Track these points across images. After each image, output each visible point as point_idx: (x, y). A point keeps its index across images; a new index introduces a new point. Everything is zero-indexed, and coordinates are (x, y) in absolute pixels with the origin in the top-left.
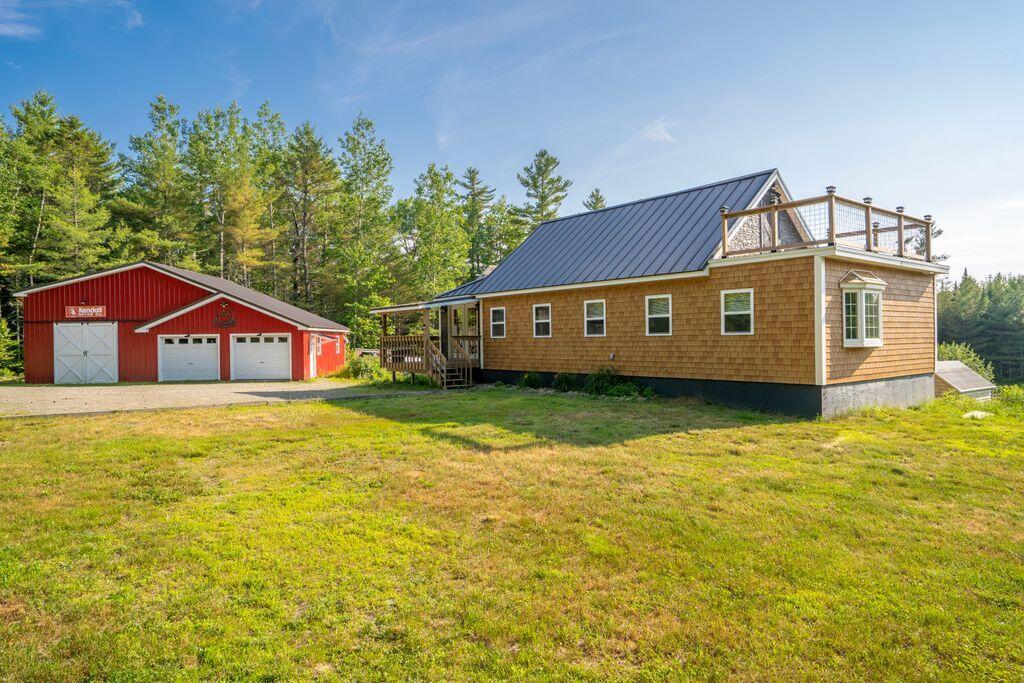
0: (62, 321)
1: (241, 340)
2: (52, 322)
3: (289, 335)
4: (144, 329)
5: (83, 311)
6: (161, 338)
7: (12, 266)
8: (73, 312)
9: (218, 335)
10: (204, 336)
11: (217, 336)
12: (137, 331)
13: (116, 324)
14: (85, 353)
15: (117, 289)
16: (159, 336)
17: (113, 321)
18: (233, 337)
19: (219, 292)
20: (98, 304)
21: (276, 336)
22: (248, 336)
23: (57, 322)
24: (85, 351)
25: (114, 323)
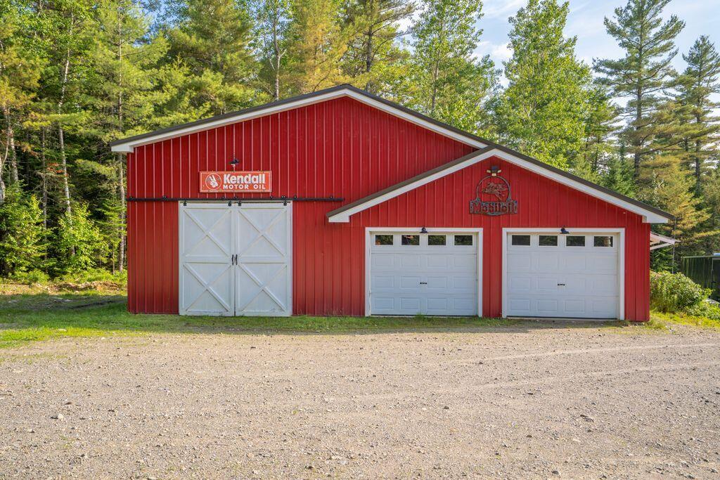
0: (194, 199)
1: (521, 240)
2: (175, 201)
3: (619, 234)
4: (342, 217)
5: (232, 181)
6: (370, 233)
7: (44, 116)
8: (214, 183)
9: (480, 230)
10: (450, 232)
11: (478, 233)
12: (332, 219)
13: (290, 205)
14: (235, 259)
15: (293, 140)
16: (368, 230)
17: (284, 200)
18: (507, 233)
19: (491, 145)
20: (257, 168)
21: (589, 233)
22: (535, 232)
23: (185, 200)
24: (235, 256)
25: (285, 204)
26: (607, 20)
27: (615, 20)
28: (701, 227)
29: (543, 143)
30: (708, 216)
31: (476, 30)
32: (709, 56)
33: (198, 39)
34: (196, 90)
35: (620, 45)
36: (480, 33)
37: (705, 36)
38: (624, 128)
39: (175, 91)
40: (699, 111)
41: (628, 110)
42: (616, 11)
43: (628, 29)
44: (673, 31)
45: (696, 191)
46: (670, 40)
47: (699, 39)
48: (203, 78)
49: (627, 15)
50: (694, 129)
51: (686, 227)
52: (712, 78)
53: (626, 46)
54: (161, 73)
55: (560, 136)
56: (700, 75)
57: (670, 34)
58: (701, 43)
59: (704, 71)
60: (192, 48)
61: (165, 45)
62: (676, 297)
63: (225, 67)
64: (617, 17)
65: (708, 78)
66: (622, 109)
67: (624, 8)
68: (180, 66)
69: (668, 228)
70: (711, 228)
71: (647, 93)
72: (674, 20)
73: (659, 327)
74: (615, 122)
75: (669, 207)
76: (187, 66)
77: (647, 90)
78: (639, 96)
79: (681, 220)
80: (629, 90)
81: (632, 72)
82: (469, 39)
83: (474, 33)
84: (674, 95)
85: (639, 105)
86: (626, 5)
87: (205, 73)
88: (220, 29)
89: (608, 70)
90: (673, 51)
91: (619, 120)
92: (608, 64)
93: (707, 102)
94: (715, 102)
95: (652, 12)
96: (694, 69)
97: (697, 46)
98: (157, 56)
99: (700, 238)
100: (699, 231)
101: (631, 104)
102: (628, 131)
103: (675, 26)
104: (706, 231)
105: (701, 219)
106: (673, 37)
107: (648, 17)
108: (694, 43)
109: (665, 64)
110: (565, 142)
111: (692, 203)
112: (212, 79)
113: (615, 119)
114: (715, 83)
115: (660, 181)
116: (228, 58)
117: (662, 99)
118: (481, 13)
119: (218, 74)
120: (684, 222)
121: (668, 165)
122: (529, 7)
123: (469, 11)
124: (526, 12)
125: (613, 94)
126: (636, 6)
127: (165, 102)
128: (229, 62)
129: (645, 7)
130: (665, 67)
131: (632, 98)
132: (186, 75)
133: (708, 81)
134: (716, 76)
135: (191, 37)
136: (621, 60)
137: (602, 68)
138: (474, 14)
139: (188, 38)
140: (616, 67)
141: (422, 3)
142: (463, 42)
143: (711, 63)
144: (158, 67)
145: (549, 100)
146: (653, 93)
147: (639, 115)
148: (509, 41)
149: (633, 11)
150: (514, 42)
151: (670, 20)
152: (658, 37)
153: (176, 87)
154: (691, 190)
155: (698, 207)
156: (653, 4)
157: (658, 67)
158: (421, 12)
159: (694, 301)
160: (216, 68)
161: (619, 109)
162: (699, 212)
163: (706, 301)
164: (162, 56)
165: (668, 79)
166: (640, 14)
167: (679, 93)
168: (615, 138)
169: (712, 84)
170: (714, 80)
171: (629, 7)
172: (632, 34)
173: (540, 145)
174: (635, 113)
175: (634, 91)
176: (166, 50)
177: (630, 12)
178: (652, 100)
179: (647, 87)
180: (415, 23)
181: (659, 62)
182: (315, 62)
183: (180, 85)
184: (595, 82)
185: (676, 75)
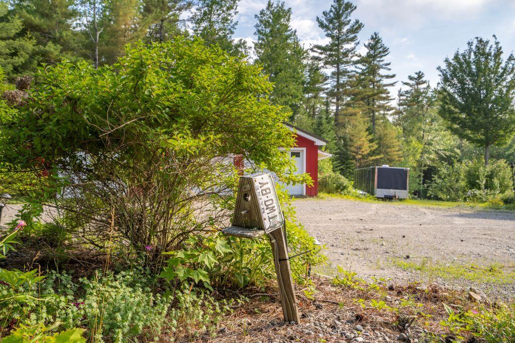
21: (290, 150)
26: (318, 18)
27: (323, 19)
28: (373, 153)
29: (277, 98)
30: (376, 146)
31: (234, 21)
32: (379, 45)
33: (40, 20)
34: (41, 56)
35: (326, 35)
36: (236, 24)
37: (377, 33)
38: (329, 89)
39: (27, 56)
40: (373, 80)
41: (332, 77)
42: (324, 13)
43: (331, 25)
44: (357, 29)
45: (370, 131)
46: (356, 34)
47: (373, 35)
48: (47, 48)
49: (330, 16)
50: (370, 92)
51: (364, 153)
52: (381, 59)
53: (330, 36)
54: (17, 43)
55: (288, 94)
56: (374, 57)
57: (355, 30)
58: (374, 37)
59: (377, 55)
60: (37, 26)
61: (20, 24)
62: (335, 185)
63: (62, 40)
64: (324, 17)
65: (378, 59)
66: (328, 77)
67: (328, 12)
68: (30, 38)
69: (354, 154)
70: (379, 154)
71: (342, 67)
72: (357, 22)
73: (322, 198)
74: (325, 84)
75: (354, 141)
76: (35, 39)
77: (343, 65)
78: (338, 69)
79: (361, 149)
80: (332, 65)
81: (334, 53)
82: (229, 27)
83: (233, 23)
84: (361, 69)
85: (338, 74)
86: (329, 10)
87: (49, 44)
88: (58, 14)
89: (320, 51)
90: (357, 42)
91: (327, 84)
92: (319, 47)
93: (379, 74)
94: (383, 75)
95: (345, 15)
96: (372, 52)
97: (372, 38)
98: (13, 32)
99: (373, 160)
100: (372, 156)
101: (333, 74)
102: (332, 91)
103: (358, 27)
104: (375, 156)
105: (373, 149)
106: (357, 32)
107: (342, 18)
108: (370, 37)
109: (353, 50)
110: (291, 97)
111: (367, 138)
112: (54, 49)
113: (325, 83)
114: (383, 63)
115: (350, 125)
116: (64, 34)
117: (352, 71)
118: (237, 11)
119: (58, 46)
120: (363, 150)
121: (355, 114)
122: (268, 9)
123: (228, 9)
124: (265, 12)
125: (323, 67)
126: (335, 11)
127: (20, 64)
128: (65, 38)
129: (341, 12)
130: (353, 52)
131: (334, 69)
132: (34, 45)
133: (379, 61)
134: (384, 58)
135: (35, 17)
136: (327, 46)
137: (315, 49)
138: (232, 12)
139: (33, 18)
140: (324, 49)
141: (198, 1)
142: (225, 30)
143: (380, 50)
144: (14, 39)
145: (281, 71)
146: (346, 67)
147: (338, 81)
148: (255, 30)
149: (334, 14)
150: (259, 31)
151: (355, 22)
152: (349, 31)
153: (27, 53)
154: (367, 130)
155: (371, 141)
156: (346, 10)
157: (349, 51)
158: (197, 7)
159: (345, 188)
160: (55, 41)
161: (326, 77)
162: (371, 144)
163: (351, 189)
164: (17, 32)
165: (355, 59)
166: (338, 16)
167: (364, 68)
168: (325, 95)
169: (381, 63)
170: (382, 61)
171: (331, 11)
172: (334, 29)
173: (276, 99)
174: (336, 80)
175: (335, 66)
176: (21, 28)
177: (332, 14)
178: (345, 72)
179: (342, 64)
180: (193, 14)
181: (349, 48)
182: (125, 39)
183: (30, 52)
184: (312, 59)
185: (360, 56)
